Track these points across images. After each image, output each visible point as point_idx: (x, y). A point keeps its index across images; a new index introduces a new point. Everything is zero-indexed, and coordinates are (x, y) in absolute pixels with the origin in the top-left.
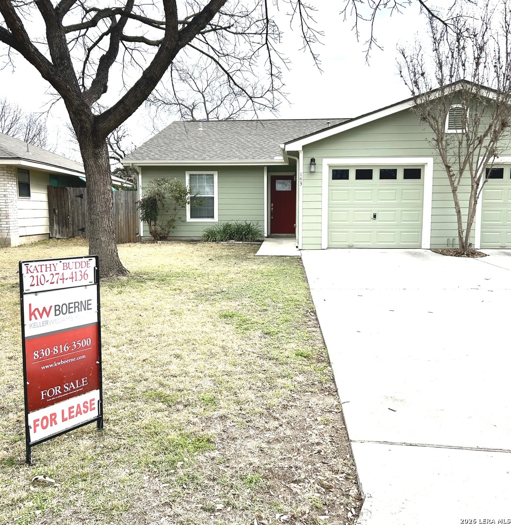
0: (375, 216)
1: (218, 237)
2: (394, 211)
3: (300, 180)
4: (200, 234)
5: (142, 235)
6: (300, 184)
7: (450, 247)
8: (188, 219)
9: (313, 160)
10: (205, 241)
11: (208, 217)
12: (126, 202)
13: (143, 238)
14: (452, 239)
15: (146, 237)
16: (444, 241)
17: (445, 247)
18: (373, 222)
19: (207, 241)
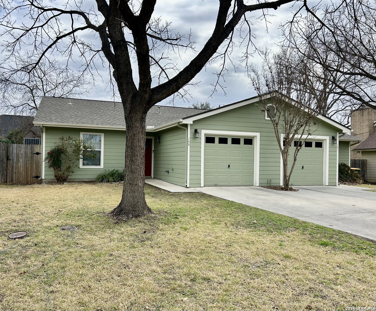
0: (229, 166)
2: (239, 163)
3: (188, 143)
4: (94, 177)
5: (43, 178)
6: (188, 145)
7: (269, 185)
8: (81, 166)
9: (196, 131)
10: (99, 182)
11: (96, 165)
13: (43, 181)
14: (269, 180)
15: (47, 180)
16: (265, 181)
17: (266, 185)
18: (228, 170)
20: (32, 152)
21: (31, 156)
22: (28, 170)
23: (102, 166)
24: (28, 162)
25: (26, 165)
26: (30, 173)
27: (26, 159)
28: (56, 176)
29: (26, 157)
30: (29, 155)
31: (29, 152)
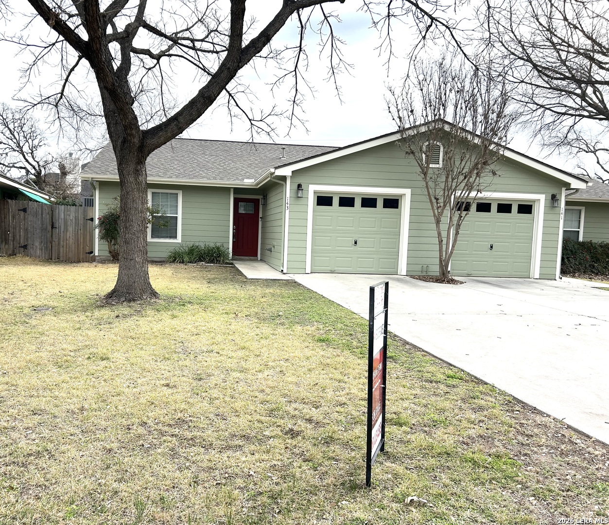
0: (356, 243)
1: (186, 259)
2: (373, 238)
3: (286, 205)
4: (165, 255)
5: (97, 254)
6: (287, 209)
7: (424, 274)
8: (149, 239)
9: (299, 186)
10: (170, 263)
11: (171, 237)
12: (76, 218)
13: (97, 258)
14: (425, 266)
15: (101, 257)
16: (419, 268)
17: (420, 274)
18: (353, 248)
19: (174, 261)
20: (84, 218)
21: (84, 223)
22: (79, 242)
23: (179, 239)
24: (79, 231)
25: (77, 236)
26: (82, 247)
27: (77, 228)
28: (110, 252)
29: (77, 224)
30: (81, 222)
31: (81, 217)
